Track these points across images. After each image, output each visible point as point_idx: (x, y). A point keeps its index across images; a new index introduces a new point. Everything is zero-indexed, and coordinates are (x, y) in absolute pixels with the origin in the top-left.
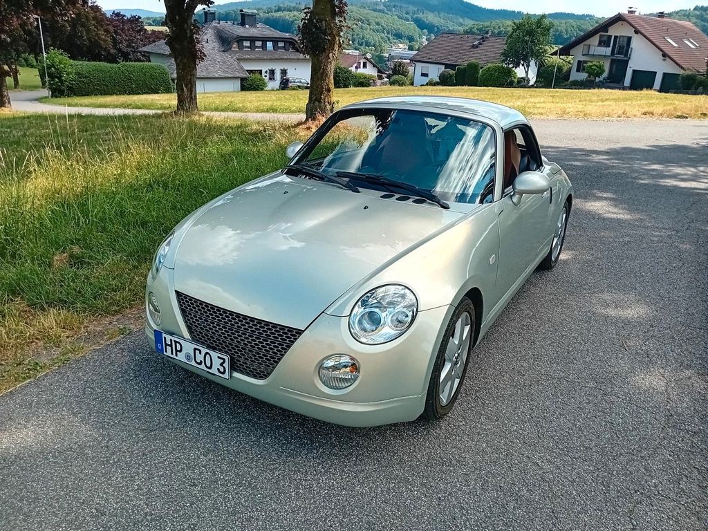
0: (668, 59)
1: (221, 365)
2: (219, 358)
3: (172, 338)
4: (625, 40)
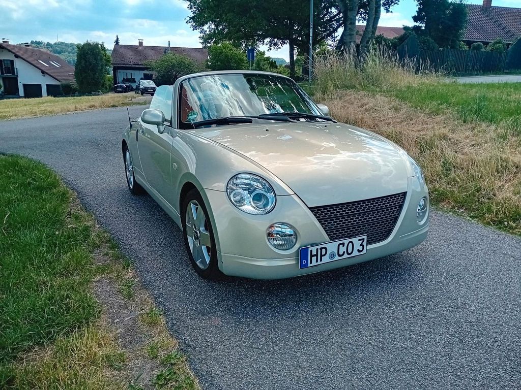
1: (360, 245)
2: (359, 240)
3: (319, 247)
4: (9, 62)
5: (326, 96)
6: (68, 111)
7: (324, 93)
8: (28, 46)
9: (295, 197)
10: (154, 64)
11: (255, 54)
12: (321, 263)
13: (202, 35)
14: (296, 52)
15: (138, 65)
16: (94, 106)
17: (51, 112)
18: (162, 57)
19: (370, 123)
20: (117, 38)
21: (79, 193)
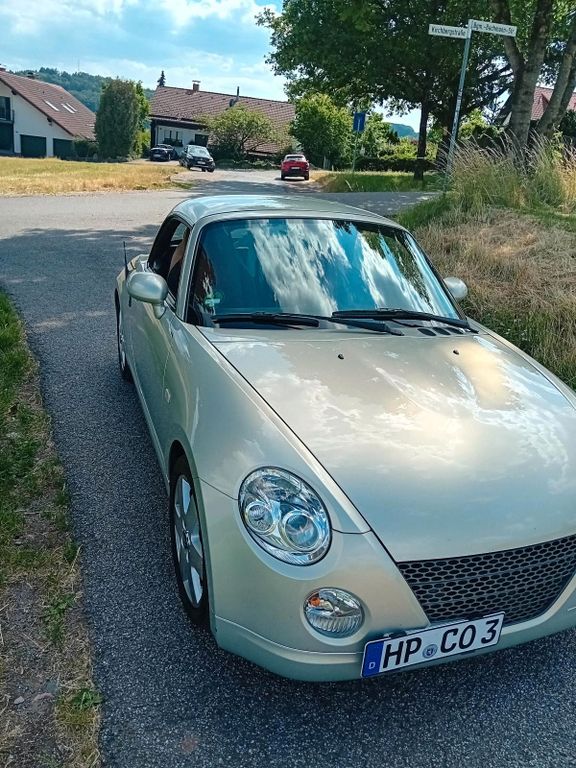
0: (53, 123)
1: (489, 631)
2: (488, 623)
3: (404, 639)
4: (4, 100)
5: (469, 216)
6: (73, 190)
7: (466, 208)
8: (33, 77)
9: (369, 537)
10: (211, 122)
11: (367, 119)
12: (407, 664)
13: (289, 81)
14: (431, 121)
15: (188, 120)
16: (111, 185)
17: (47, 189)
18: (223, 110)
19: (537, 279)
20: (163, 75)
21: (43, 363)
